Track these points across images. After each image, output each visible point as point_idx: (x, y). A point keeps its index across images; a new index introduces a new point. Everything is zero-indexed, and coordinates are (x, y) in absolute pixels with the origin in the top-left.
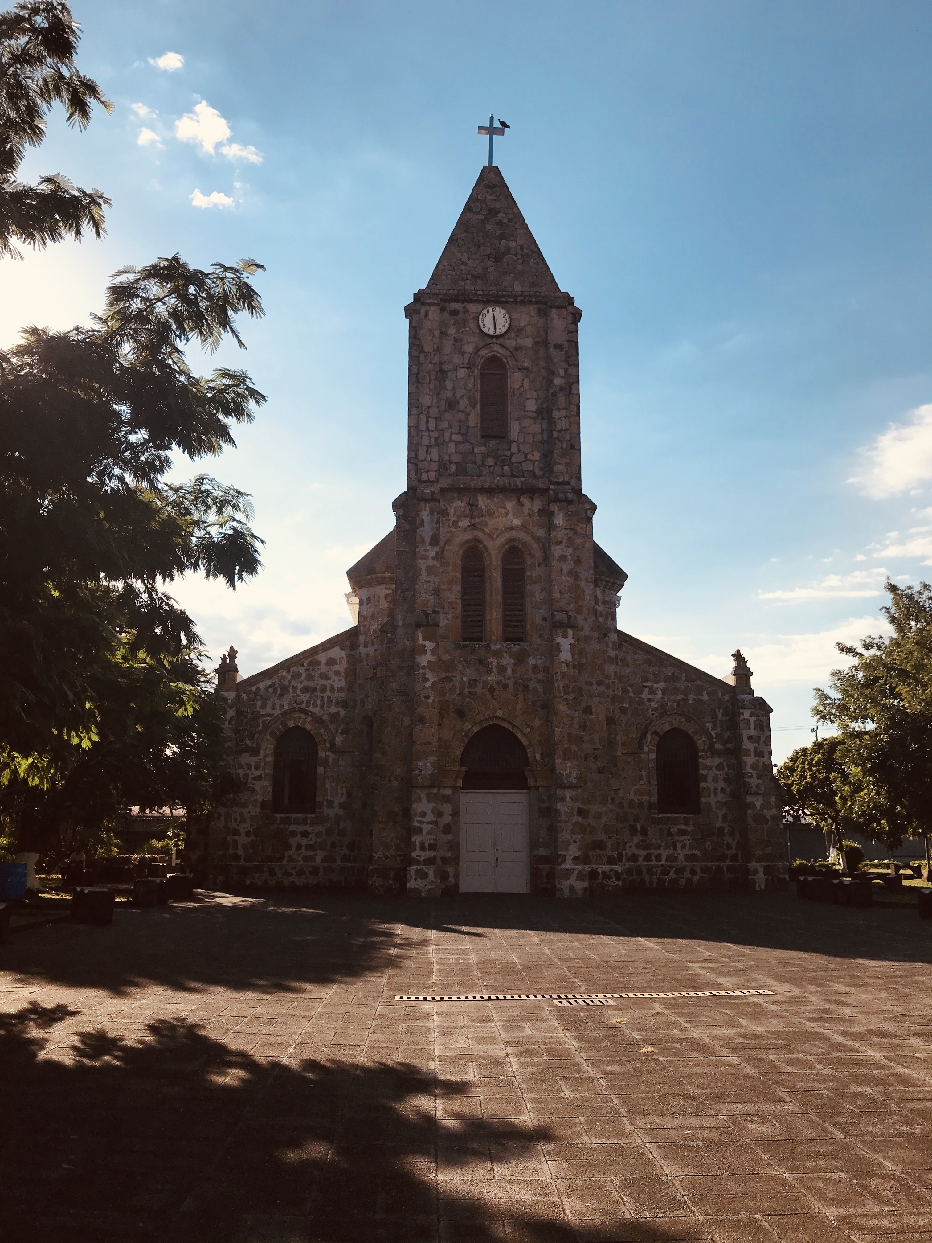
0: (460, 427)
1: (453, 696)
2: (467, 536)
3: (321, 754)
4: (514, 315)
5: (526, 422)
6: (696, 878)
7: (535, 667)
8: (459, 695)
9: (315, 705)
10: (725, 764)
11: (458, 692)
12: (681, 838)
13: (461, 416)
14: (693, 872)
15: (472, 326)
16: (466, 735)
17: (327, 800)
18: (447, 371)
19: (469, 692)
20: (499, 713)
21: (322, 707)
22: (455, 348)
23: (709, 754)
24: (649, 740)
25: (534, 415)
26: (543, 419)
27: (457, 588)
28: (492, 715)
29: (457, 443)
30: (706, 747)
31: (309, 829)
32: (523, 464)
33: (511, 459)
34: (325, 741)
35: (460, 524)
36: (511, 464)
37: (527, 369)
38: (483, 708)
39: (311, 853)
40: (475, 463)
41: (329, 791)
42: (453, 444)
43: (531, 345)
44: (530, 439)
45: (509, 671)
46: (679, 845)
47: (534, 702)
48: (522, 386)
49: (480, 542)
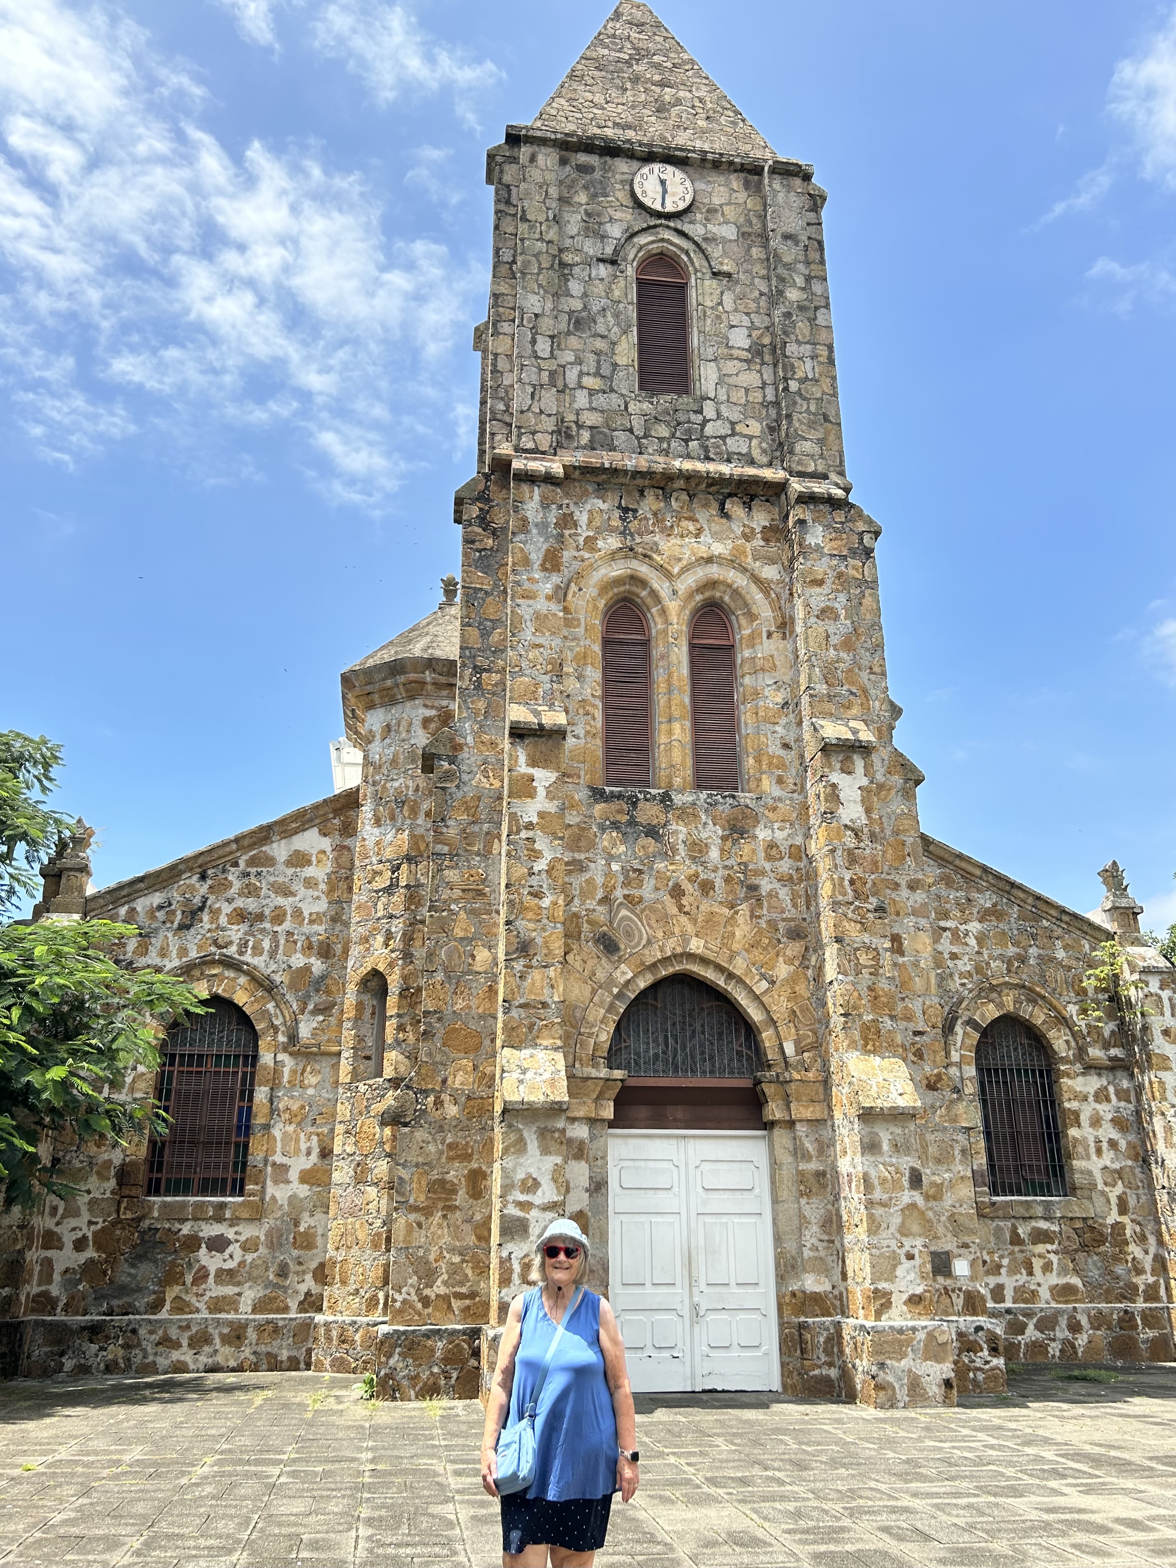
0: (598, 362)
1: (591, 904)
2: (618, 570)
3: (266, 1058)
4: (701, 186)
5: (731, 367)
6: (1082, 1340)
7: (772, 845)
8: (602, 902)
9: (257, 950)
10: (1111, 1089)
11: (600, 894)
12: (1040, 1248)
13: (600, 344)
14: (1075, 1327)
15: (620, 195)
16: (620, 996)
17: (274, 1164)
18: (572, 265)
19: (626, 897)
20: (696, 945)
21: (273, 954)
22: (587, 228)
23: (1078, 1067)
24: (959, 1038)
25: (745, 355)
26: (763, 363)
27: (594, 674)
28: (679, 950)
29: (592, 393)
30: (1071, 1053)
31: (230, 1234)
32: (728, 440)
33: (702, 430)
34: (276, 1029)
35: (600, 544)
36: (702, 437)
37: (729, 275)
38: (660, 935)
39: (229, 1290)
40: (631, 431)
41: (279, 1144)
42: (585, 392)
43: (734, 237)
44: (739, 396)
45: (714, 854)
46: (1037, 1264)
47: (773, 925)
48: (720, 303)
49: (643, 583)
